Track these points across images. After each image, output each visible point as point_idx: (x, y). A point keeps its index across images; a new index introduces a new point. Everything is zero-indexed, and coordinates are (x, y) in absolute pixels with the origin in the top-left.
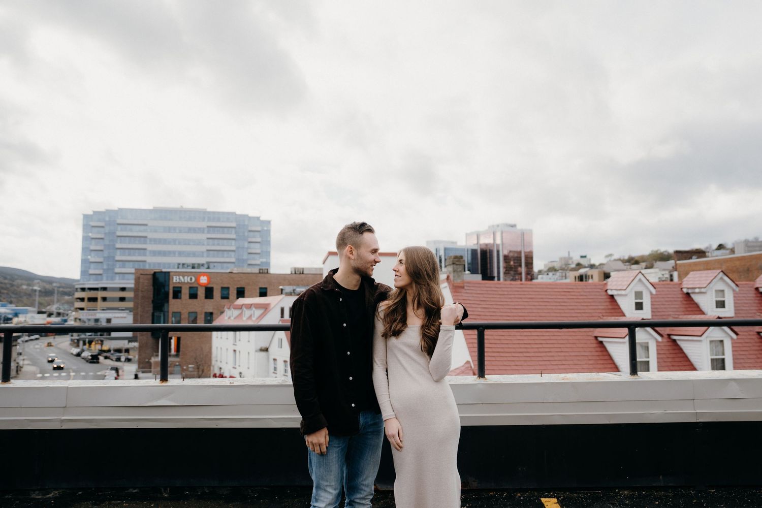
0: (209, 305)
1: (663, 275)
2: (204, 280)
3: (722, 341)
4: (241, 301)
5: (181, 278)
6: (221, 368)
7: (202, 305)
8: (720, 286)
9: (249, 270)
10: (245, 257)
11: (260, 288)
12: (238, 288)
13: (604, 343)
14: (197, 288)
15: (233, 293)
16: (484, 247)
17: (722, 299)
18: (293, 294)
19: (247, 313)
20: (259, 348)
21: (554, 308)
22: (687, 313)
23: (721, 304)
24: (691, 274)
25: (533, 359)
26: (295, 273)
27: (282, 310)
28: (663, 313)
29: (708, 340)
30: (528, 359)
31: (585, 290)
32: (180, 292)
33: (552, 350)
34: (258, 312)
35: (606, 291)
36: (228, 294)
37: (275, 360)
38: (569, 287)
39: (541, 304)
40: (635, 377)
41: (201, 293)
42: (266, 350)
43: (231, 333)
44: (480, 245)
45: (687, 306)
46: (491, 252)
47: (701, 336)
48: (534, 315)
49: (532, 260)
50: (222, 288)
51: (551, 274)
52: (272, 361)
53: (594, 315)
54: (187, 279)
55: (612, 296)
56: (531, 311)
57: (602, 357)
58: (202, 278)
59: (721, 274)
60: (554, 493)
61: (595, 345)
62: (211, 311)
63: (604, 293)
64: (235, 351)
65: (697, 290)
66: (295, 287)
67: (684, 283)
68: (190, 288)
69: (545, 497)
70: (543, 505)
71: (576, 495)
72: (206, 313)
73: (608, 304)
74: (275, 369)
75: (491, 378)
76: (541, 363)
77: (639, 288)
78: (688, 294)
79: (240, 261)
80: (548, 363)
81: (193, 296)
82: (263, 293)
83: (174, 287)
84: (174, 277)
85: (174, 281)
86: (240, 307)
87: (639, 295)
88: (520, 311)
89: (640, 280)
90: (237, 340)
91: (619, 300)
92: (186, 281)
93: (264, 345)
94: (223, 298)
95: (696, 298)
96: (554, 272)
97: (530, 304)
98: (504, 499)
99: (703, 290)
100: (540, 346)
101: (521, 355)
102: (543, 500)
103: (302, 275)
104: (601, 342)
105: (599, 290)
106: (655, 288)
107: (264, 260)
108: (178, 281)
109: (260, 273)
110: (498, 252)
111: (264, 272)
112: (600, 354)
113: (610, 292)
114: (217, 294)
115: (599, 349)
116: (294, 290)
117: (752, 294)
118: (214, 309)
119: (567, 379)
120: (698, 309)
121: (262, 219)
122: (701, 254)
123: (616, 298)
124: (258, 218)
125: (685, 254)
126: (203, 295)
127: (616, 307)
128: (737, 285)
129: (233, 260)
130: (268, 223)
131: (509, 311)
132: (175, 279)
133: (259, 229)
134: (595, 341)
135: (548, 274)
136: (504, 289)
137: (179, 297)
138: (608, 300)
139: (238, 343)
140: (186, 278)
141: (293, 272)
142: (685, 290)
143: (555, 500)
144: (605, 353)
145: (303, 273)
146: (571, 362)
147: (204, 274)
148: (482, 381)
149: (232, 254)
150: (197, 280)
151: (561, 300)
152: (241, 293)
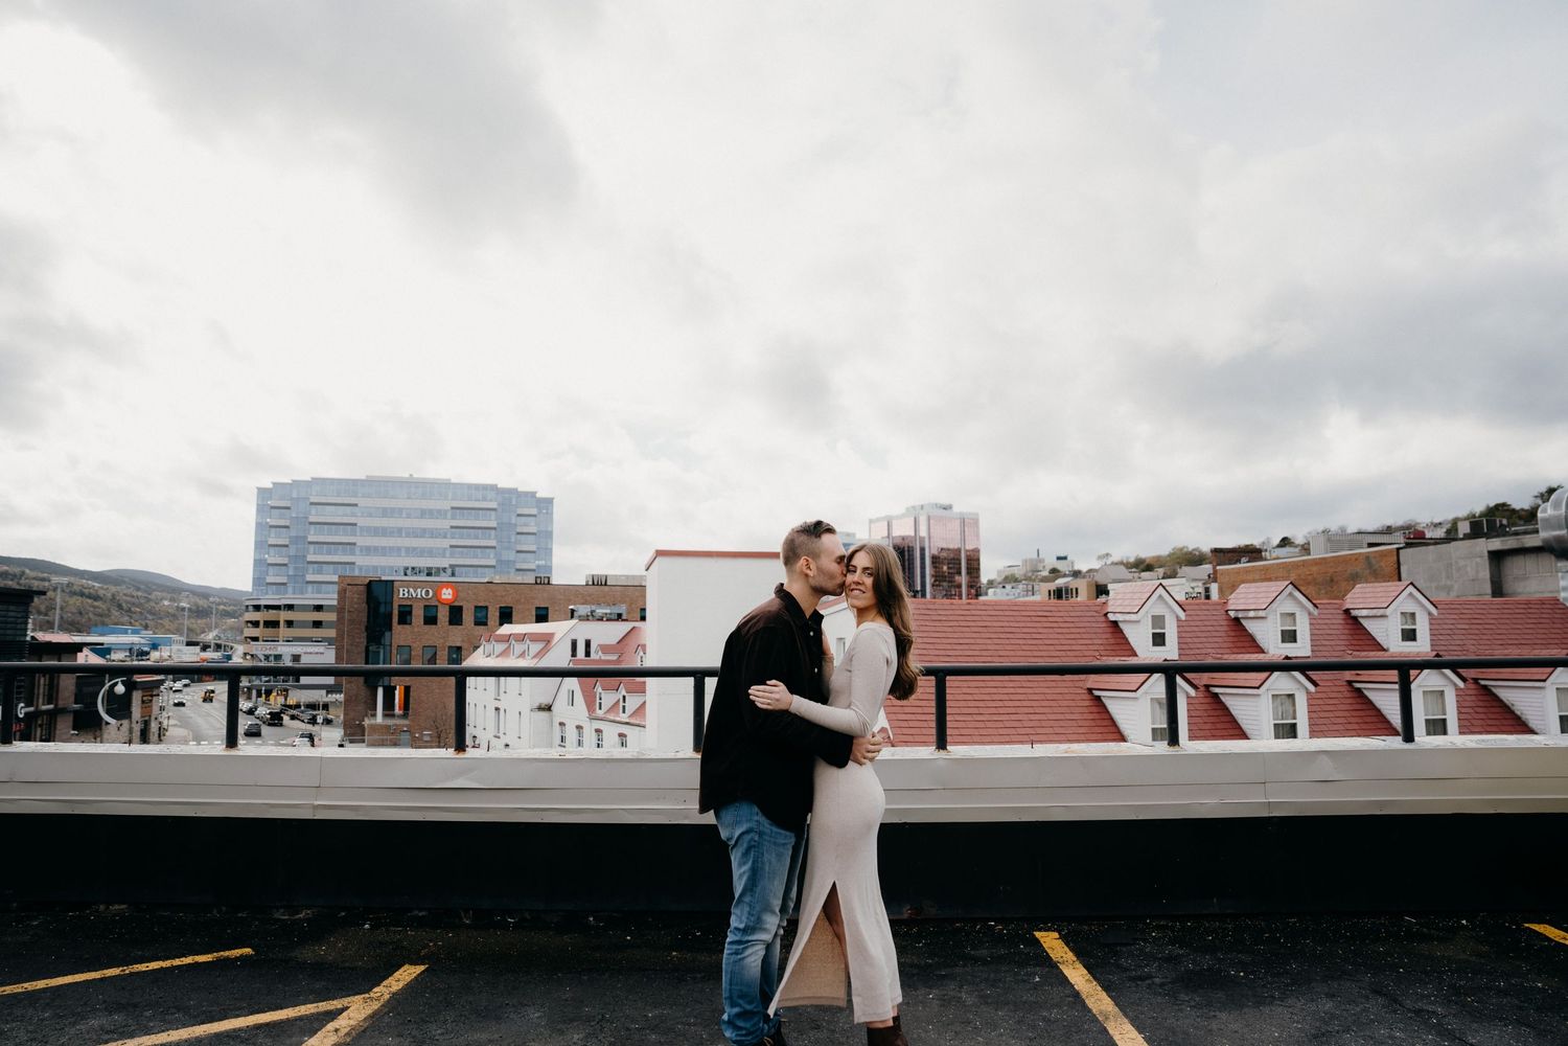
0: (456, 636)
1: (1193, 588)
2: (447, 594)
3: (1291, 696)
4: (506, 629)
5: (411, 590)
6: (474, 737)
7: (445, 635)
8: (1289, 607)
9: (519, 579)
10: (512, 556)
11: (537, 608)
12: (501, 608)
13: (1103, 699)
14: (437, 606)
15: (494, 615)
16: (898, 542)
17: (1294, 628)
18: (590, 618)
19: (518, 648)
20: (536, 705)
21: (1021, 642)
22: (1235, 650)
23: (1290, 636)
24: (1243, 588)
25: (989, 724)
26: (593, 584)
27: (574, 644)
28: (1198, 651)
29: (1271, 693)
30: (982, 725)
31: (1072, 614)
32: (410, 613)
33: (1018, 710)
34: (536, 647)
35: (1106, 615)
36: (487, 618)
37: (562, 724)
38: (1045, 608)
39: (1002, 636)
40: (1176, 748)
41: (443, 615)
42: (548, 708)
43: (492, 680)
44: (893, 538)
45: (1236, 639)
46: (911, 550)
47: (1258, 688)
48: (990, 653)
49: (979, 564)
50: (476, 607)
51: (1008, 587)
52: (557, 727)
53: (1086, 653)
54: (421, 593)
55: (1115, 623)
56: (984, 647)
57: (1099, 723)
58: (444, 591)
59: (1290, 586)
60: (1053, 924)
61: (1087, 703)
62: (458, 644)
63: (1103, 619)
64: (497, 709)
65: (1252, 614)
66: (593, 607)
67: (1230, 602)
68: (425, 606)
69: (1040, 930)
70: (1038, 941)
71: (1086, 928)
72: (450, 647)
73: (1108, 636)
74: (563, 739)
75: (956, 751)
76: (1001, 731)
77: (1159, 610)
78: (1237, 620)
79: (503, 564)
80: (1013, 731)
81: (431, 620)
82: (542, 617)
83: (400, 606)
84: (401, 590)
85: (401, 596)
86: (507, 638)
87: (1158, 621)
88: (966, 647)
89: (1160, 596)
90: (502, 690)
91: (1128, 630)
92: (419, 596)
93: (546, 701)
94: (478, 623)
95: (1251, 626)
96: (1014, 584)
97: (983, 635)
98: (979, 932)
99: (1261, 614)
100: (1001, 704)
101: (969, 718)
102: (1038, 934)
103: (606, 588)
104: (1098, 698)
105: (1095, 614)
106: (1184, 611)
107: (542, 563)
108: (406, 595)
109: (536, 583)
110: (922, 550)
111: (543, 582)
112: (1097, 716)
113: (1112, 617)
114: (468, 617)
115: (1094, 709)
116: (592, 612)
117: (1339, 619)
118: (463, 641)
119: (1072, 752)
120: (1253, 645)
121: (538, 495)
122: (1254, 555)
123: (1121, 625)
124: (533, 494)
125: (1230, 555)
126: (447, 619)
127: (1124, 642)
128: (1315, 605)
129: (493, 562)
130: (548, 502)
131: (949, 647)
132: (402, 593)
133: (534, 511)
134: (1087, 697)
135: (1004, 587)
136: (940, 612)
137: (409, 621)
138: (1109, 630)
139: (502, 695)
140: (419, 590)
141: (591, 583)
142: (1232, 614)
143: (1056, 935)
144: (1105, 716)
145: (606, 584)
146: (1051, 731)
147: (447, 584)
148: (942, 754)
149: (492, 553)
150: (437, 594)
151: (1034, 630)
152: (506, 616)
